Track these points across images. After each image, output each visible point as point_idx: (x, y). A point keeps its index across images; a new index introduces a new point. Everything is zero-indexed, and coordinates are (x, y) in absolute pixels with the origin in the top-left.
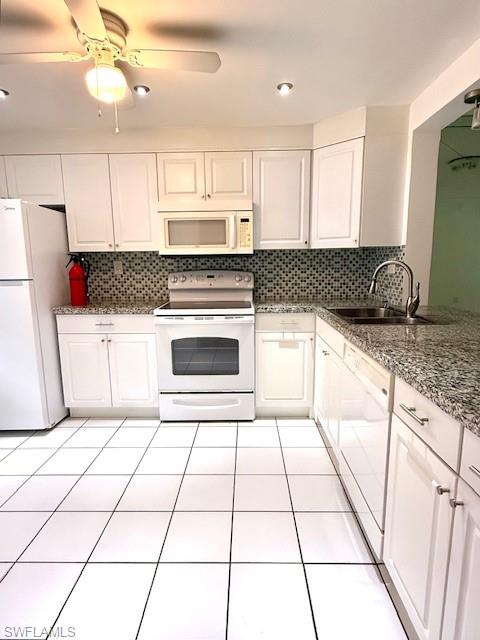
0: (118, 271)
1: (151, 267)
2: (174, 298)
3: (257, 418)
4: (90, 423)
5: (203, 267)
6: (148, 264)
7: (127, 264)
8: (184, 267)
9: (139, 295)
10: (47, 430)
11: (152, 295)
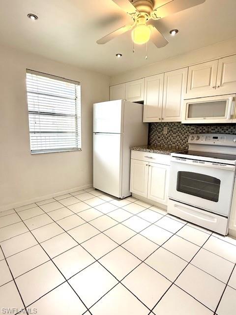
0: (165, 132)
1: (182, 131)
2: (191, 148)
3: (228, 235)
4: (137, 202)
5: (212, 131)
6: (180, 129)
7: (170, 129)
8: (201, 131)
9: (173, 145)
10: (120, 199)
11: (180, 146)
